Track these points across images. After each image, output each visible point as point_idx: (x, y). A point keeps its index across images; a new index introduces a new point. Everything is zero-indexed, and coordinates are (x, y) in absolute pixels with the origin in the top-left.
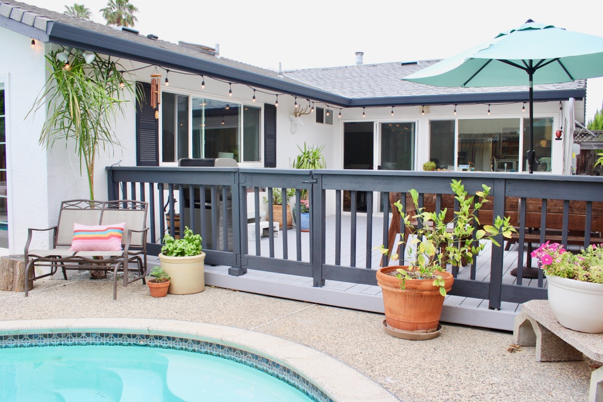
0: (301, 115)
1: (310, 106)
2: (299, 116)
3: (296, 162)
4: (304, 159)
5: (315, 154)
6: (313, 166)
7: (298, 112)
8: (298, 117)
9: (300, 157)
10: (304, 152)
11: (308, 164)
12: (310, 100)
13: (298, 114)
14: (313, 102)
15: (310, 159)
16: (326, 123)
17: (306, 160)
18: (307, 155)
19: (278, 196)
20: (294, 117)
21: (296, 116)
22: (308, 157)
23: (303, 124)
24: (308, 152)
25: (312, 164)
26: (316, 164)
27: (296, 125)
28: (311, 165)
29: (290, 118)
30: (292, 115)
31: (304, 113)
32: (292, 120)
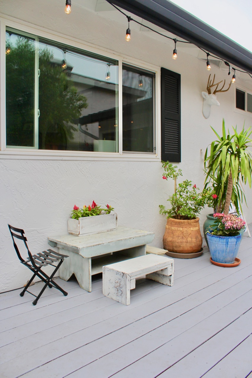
0: (217, 93)
1: (229, 74)
2: (214, 93)
3: (209, 155)
4: (221, 147)
5: (238, 139)
6: (237, 158)
7: (212, 85)
8: (212, 95)
9: (216, 146)
10: (221, 136)
11: (228, 156)
12: (230, 64)
13: (213, 89)
14: (234, 69)
15: (231, 147)
16: (248, 110)
17: (225, 148)
18: (227, 141)
19: (182, 205)
20: (207, 93)
21: (210, 93)
22: (227, 144)
23: (219, 104)
24: (228, 136)
25: (236, 155)
26: (242, 155)
27: (210, 106)
28: (233, 157)
29: (201, 96)
30: (204, 91)
31: (220, 91)
32: (204, 99)
